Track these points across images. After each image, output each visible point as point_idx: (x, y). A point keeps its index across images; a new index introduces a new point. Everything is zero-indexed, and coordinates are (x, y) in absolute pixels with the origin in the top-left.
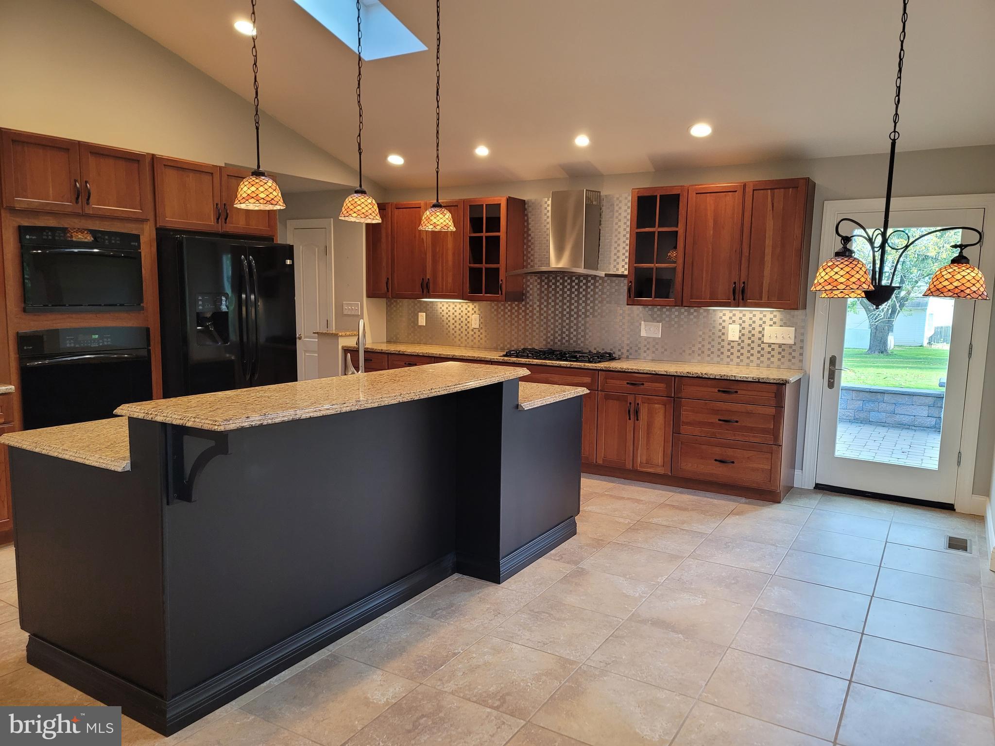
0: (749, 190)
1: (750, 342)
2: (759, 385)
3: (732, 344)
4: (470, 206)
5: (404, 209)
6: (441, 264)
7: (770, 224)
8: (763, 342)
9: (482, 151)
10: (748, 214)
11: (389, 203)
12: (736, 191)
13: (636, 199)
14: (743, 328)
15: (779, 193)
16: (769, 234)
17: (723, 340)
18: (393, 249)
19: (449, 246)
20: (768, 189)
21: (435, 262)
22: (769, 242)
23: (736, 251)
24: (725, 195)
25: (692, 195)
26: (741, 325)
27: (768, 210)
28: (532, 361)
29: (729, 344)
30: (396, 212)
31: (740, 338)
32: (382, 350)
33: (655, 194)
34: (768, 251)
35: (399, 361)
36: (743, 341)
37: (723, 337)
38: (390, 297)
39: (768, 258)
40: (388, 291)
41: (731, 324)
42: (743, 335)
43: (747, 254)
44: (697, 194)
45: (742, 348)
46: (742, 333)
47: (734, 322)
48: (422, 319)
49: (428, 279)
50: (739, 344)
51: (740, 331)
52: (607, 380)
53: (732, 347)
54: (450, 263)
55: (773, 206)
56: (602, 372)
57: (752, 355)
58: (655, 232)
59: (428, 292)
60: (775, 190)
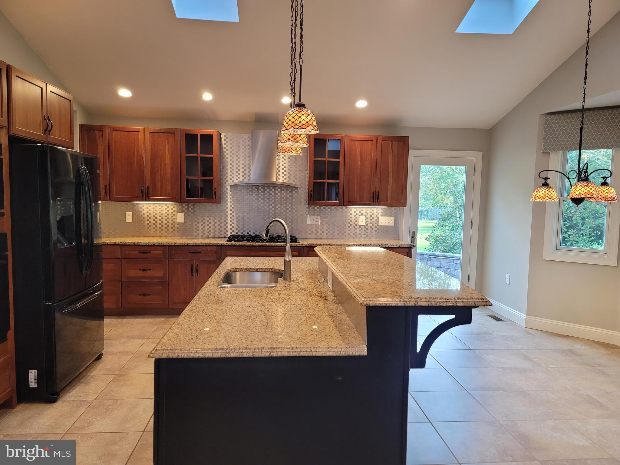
0: (380, 140)
1: (371, 225)
2: (400, 249)
3: (362, 227)
4: (186, 134)
5: (122, 132)
6: (159, 174)
7: (391, 160)
8: (378, 225)
9: (207, 96)
10: (379, 154)
11: (106, 126)
12: (372, 141)
13: (313, 140)
14: (367, 218)
15: (395, 143)
16: (391, 165)
17: (356, 225)
18: (110, 163)
19: (167, 162)
20: (389, 141)
21: (153, 174)
22: (390, 170)
23: (373, 174)
24: (366, 142)
25: (348, 141)
26: (366, 216)
27: (390, 152)
28: (255, 244)
29: (360, 227)
30: (114, 134)
31: (366, 223)
32: (115, 243)
33: (325, 138)
34: (390, 175)
35: (133, 250)
36: (367, 225)
37: (356, 223)
38: (109, 200)
39: (390, 179)
40: (106, 196)
41: (361, 215)
42: (367, 221)
43: (380, 177)
44: (350, 140)
45: (367, 229)
46: (367, 220)
47: (362, 214)
48: (129, 217)
49: (148, 187)
50: (365, 227)
51: (366, 220)
52: (309, 253)
53: (362, 229)
54: (169, 175)
55: (392, 150)
56: (306, 248)
57: (372, 233)
58: (326, 161)
59: (148, 196)
60: (393, 142)
